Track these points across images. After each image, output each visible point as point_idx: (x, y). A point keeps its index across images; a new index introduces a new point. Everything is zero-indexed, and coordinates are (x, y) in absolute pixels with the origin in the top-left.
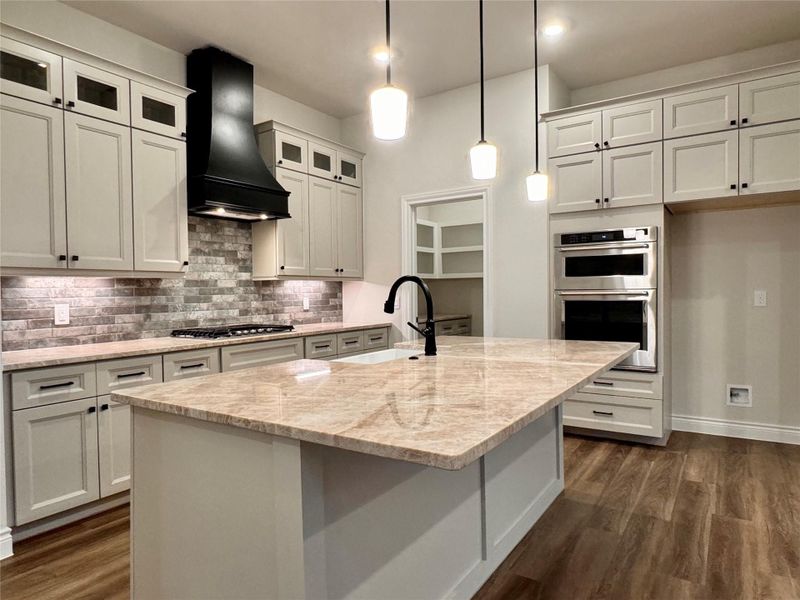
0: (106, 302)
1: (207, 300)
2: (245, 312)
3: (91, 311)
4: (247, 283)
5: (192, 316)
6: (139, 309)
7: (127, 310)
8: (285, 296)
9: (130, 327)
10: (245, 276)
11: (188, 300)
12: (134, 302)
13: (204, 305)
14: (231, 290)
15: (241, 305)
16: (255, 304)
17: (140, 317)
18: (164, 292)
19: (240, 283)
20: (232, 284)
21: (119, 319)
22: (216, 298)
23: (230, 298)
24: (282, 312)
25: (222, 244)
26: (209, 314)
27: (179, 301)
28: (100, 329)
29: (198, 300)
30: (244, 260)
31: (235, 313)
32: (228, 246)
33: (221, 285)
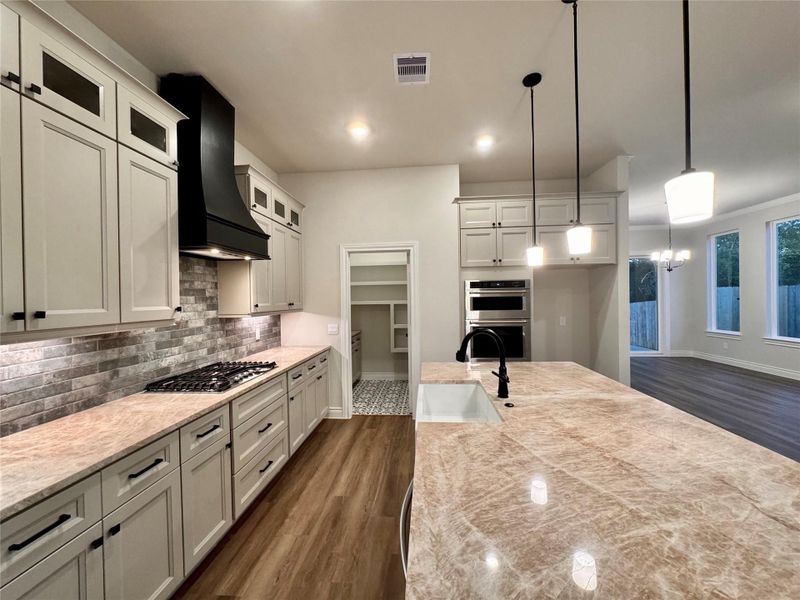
0: (60, 364)
1: (179, 343)
2: (212, 350)
3: (34, 380)
4: (214, 321)
5: (164, 364)
6: (104, 366)
7: (89, 370)
8: (242, 329)
9: (92, 391)
10: (212, 314)
11: (159, 346)
12: (97, 358)
13: (176, 350)
14: (199, 330)
15: (209, 343)
16: (220, 341)
17: (106, 374)
18: (134, 340)
19: (209, 322)
20: (200, 323)
21: (77, 383)
22: (187, 340)
23: (200, 338)
24: (241, 344)
25: (192, 282)
26: (180, 358)
27: (150, 348)
28: (49, 403)
29: (170, 344)
30: (211, 298)
31: (203, 352)
32: (198, 285)
33: (192, 325)
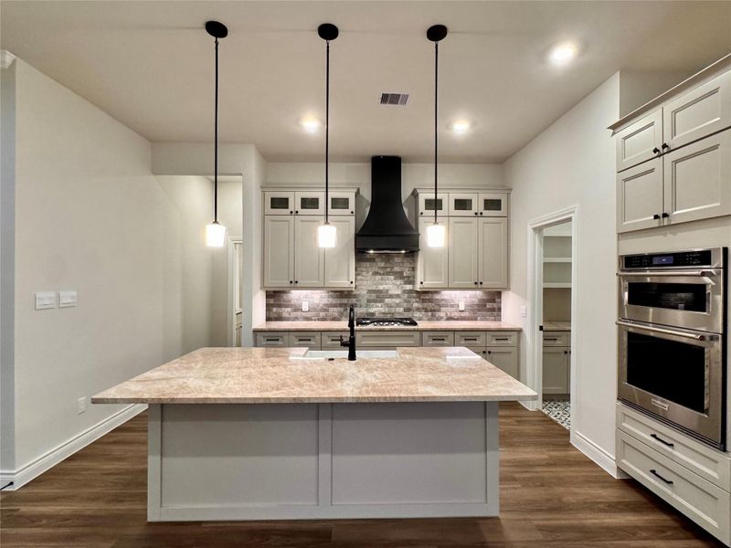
0: (326, 301)
1: (381, 301)
2: (408, 310)
3: (318, 306)
4: (410, 292)
5: (371, 310)
6: (341, 305)
7: (335, 306)
8: (442, 300)
9: (336, 314)
10: (409, 287)
11: (369, 301)
12: (338, 301)
13: (380, 305)
14: (398, 296)
15: (405, 305)
16: (416, 305)
17: (342, 309)
18: (355, 296)
19: (404, 292)
20: (399, 292)
21: (331, 309)
22: (387, 300)
23: (398, 301)
24: (439, 311)
25: (393, 268)
26: (382, 310)
27: (364, 301)
28: (322, 314)
29: (375, 301)
30: (409, 277)
31: (401, 310)
32: (397, 269)
33: (390, 292)
